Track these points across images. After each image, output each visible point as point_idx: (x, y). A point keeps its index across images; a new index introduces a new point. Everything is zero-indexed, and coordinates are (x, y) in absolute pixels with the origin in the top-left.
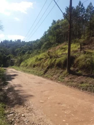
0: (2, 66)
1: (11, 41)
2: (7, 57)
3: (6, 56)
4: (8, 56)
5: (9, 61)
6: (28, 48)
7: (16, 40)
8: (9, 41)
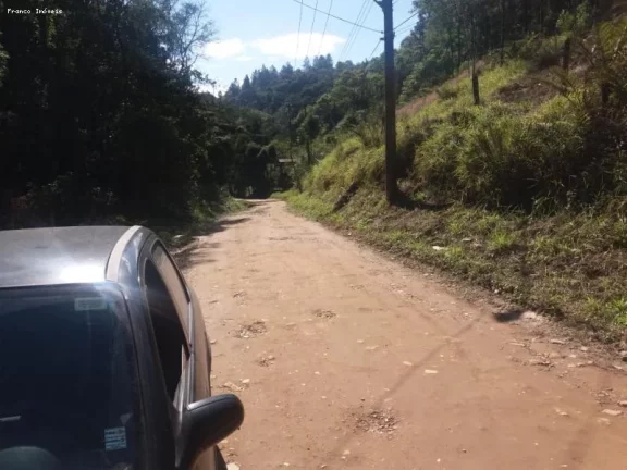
0: (247, 195)
1: (288, 70)
2: (264, 152)
3: (258, 146)
4: (266, 148)
5: (272, 170)
6: (347, 99)
7: (312, 64)
8: (279, 69)
